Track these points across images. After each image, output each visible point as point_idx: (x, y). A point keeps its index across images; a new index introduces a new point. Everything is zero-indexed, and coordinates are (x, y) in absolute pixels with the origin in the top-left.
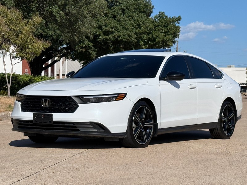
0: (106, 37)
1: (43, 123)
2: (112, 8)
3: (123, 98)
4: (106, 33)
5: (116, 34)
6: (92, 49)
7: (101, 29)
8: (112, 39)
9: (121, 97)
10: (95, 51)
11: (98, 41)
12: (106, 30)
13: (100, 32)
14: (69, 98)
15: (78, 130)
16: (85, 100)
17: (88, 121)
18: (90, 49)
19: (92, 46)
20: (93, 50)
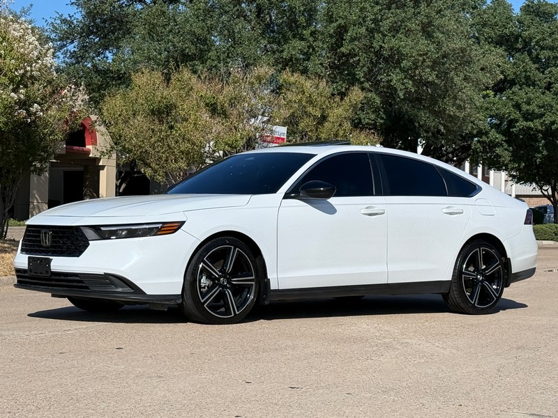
0: (528, 123)
1: (39, 274)
2: (546, 72)
3: (176, 230)
4: (528, 116)
5: (548, 119)
6: (503, 146)
7: (520, 110)
8: (540, 128)
9: (170, 228)
10: (508, 151)
11: (513, 132)
12: (527, 110)
13: (516, 115)
14: (78, 228)
15: (87, 288)
16: (103, 233)
17: (102, 272)
18: (499, 147)
19: (502, 140)
20: (506, 149)
